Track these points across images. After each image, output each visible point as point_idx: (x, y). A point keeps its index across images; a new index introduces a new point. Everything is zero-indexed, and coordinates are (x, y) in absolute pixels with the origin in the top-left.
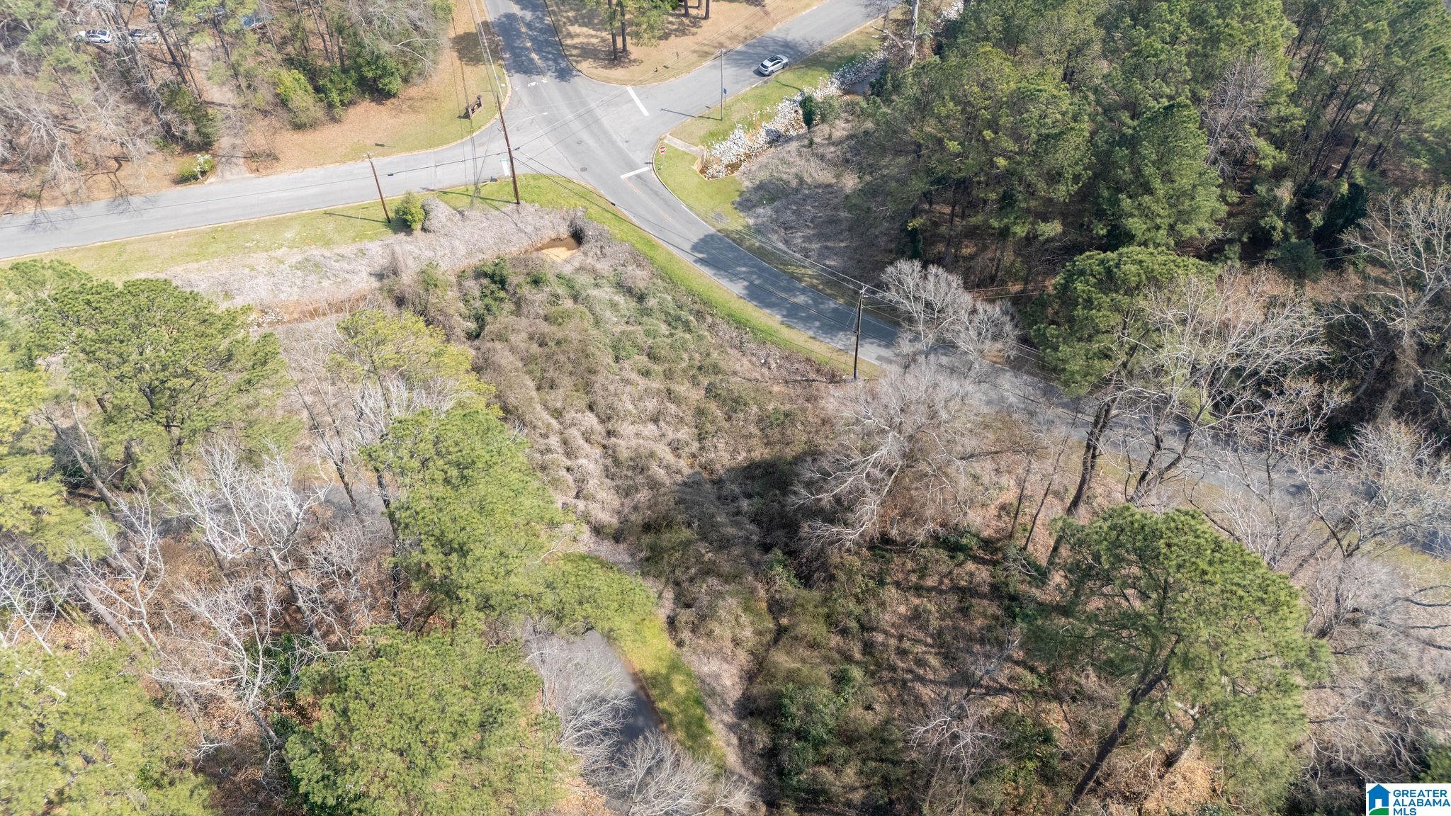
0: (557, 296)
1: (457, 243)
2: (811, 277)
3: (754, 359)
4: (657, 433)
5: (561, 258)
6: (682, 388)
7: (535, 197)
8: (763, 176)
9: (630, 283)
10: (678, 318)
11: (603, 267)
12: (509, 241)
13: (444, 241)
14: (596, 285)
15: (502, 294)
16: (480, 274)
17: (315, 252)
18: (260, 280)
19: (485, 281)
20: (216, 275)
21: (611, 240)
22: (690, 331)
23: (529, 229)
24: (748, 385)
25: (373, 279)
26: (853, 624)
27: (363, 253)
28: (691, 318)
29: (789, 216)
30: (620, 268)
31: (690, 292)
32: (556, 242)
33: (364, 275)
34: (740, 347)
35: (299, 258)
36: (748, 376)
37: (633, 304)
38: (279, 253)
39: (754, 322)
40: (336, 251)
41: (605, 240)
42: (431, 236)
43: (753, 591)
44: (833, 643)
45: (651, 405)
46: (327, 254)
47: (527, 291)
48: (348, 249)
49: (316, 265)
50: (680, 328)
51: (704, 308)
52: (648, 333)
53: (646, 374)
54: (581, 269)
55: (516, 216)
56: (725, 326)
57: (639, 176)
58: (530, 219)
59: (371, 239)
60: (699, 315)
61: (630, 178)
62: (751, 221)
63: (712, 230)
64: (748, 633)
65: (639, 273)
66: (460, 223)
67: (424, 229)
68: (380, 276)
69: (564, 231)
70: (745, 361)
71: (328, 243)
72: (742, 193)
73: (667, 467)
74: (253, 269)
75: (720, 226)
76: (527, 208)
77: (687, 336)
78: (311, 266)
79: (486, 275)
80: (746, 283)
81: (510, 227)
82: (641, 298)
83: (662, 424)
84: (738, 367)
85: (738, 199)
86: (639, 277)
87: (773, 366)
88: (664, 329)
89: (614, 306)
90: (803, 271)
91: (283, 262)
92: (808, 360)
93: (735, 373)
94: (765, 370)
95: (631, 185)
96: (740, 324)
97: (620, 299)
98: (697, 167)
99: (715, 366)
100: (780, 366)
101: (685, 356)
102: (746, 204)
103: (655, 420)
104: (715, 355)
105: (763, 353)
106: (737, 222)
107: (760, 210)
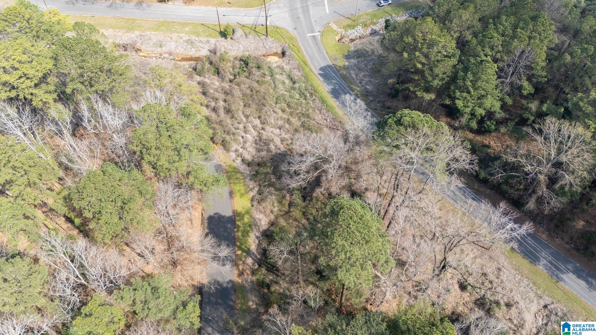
0: (265, 75)
1: (241, 46)
2: (358, 91)
3: (323, 116)
4: (279, 133)
5: (274, 60)
6: (294, 120)
7: (274, 35)
8: (360, 47)
9: (292, 76)
10: (303, 94)
11: (287, 68)
12: (259, 50)
13: (237, 44)
14: (281, 74)
15: (245, 69)
16: (241, 60)
17: (193, 37)
18: (173, 43)
19: (242, 63)
20: (159, 38)
21: (293, 58)
22: (306, 99)
23: (267, 47)
24: (317, 125)
25: (209, 52)
26: (311, 218)
27: (208, 42)
28: (308, 95)
29: (362, 65)
30: (292, 70)
31: (312, 86)
32: (275, 54)
33: (206, 50)
34: (320, 111)
35: (187, 38)
36: (318, 122)
37: (291, 84)
38: (182, 35)
39: (328, 103)
40: (200, 39)
41: (292, 57)
42: (233, 41)
43: (284, 197)
44: (303, 222)
45: (280, 123)
46: (197, 39)
47: (254, 70)
48: (204, 39)
49: (192, 42)
50: (303, 98)
51: (314, 92)
52: (290, 96)
53: (283, 111)
54: (278, 66)
55: (264, 41)
56: (318, 101)
57: (314, 36)
58: (269, 43)
59: (213, 37)
60: (311, 95)
61: (310, 36)
62: (347, 64)
63: (331, 64)
64: (276, 209)
65: (297, 73)
66: (245, 39)
67: (231, 38)
68: (210, 51)
69: (280, 51)
70: (320, 116)
71: (198, 35)
72: (349, 52)
73: (276, 146)
74: (171, 39)
75: (334, 63)
76: (270, 39)
77: (304, 101)
78: (190, 42)
79: (243, 61)
80: (333, 87)
81: (261, 44)
82: (294, 83)
83: (282, 130)
84: (316, 118)
85: (346, 54)
87: (328, 121)
88: (297, 96)
89: (284, 83)
90: (356, 88)
91: (181, 39)
92: (340, 122)
93: (314, 119)
94: (325, 121)
95: (309, 39)
96: (323, 102)
97: (287, 81)
98: (337, 38)
99: (308, 115)
100: (330, 121)
101: (300, 108)
102: (348, 57)
103: (280, 129)
104: (311, 111)
105: (327, 115)
106: (342, 62)
107: (352, 60)
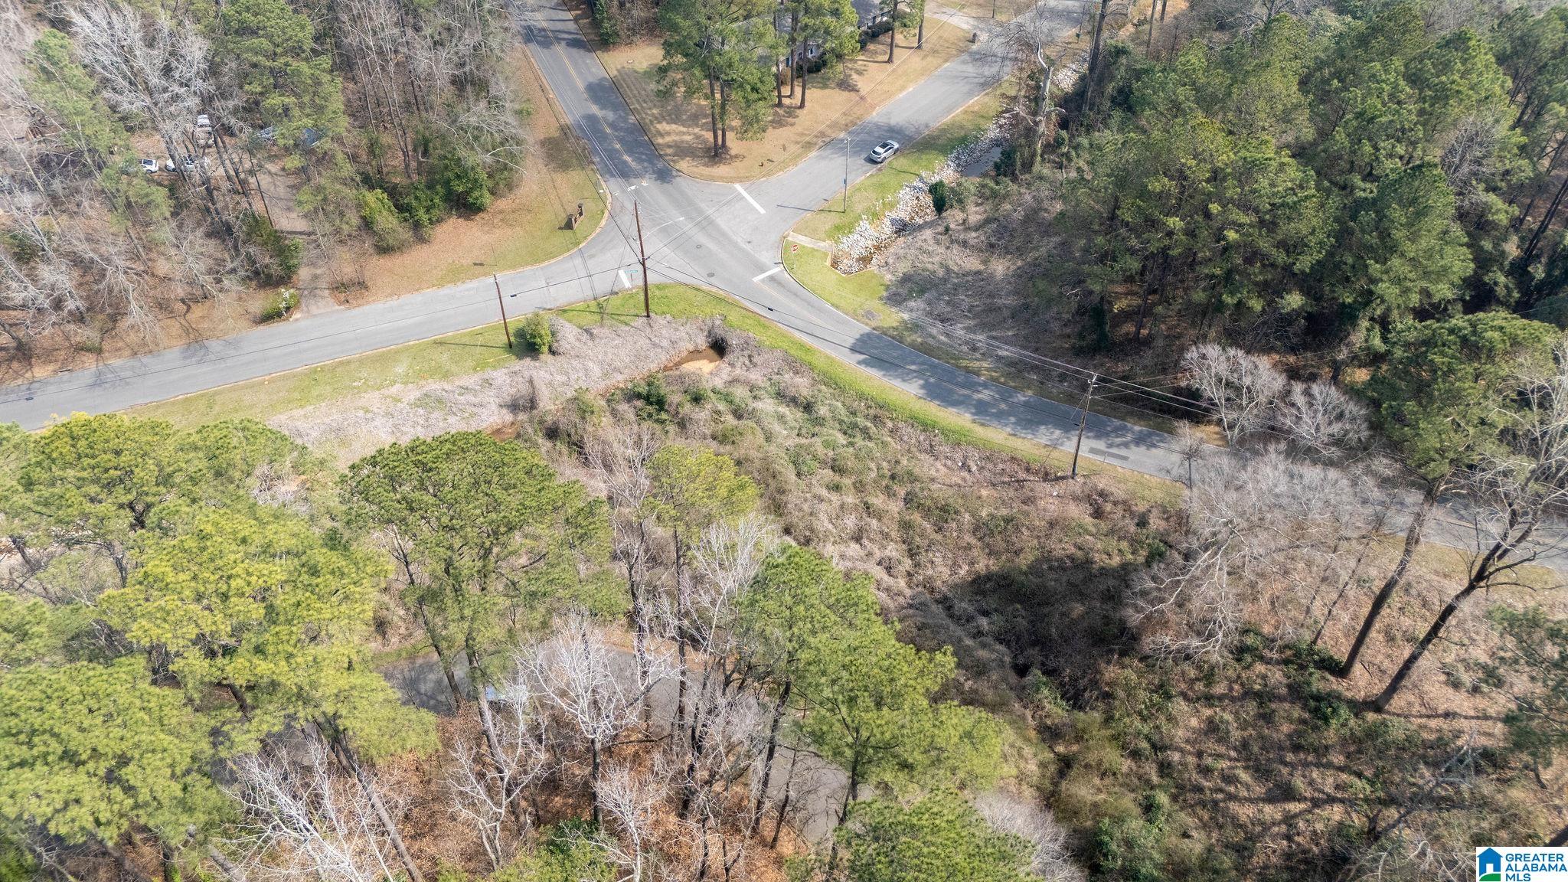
0: (718, 413)
1: (590, 364)
2: (987, 369)
3: (949, 463)
4: (862, 553)
5: (707, 371)
6: (878, 501)
7: (665, 309)
8: (903, 268)
9: (792, 392)
10: (855, 426)
11: (755, 376)
12: (646, 357)
13: (575, 363)
14: (755, 397)
15: (664, 416)
16: (633, 396)
17: (434, 386)
18: (378, 422)
19: (639, 403)
20: (327, 420)
21: (759, 348)
22: (870, 438)
23: (665, 343)
24: (951, 492)
25: (505, 411)
26: (1144, 745)
27: (488, 383)
28: (869, 424)
29: (943, 308)
30: (775, 377)
31: (861, 397)
32: (695, 354)
33: (494, 407)
34: (931, 451)
35: (417, 394)
36: (948, 481)
37: (799, 415)
38: (394, 390)
39: (944, 423)
40: (457, 383)
41: (752, 351)
42: (559, 358)
43: (1023, 718)
44: (1125, 769)
45: (851, 522)
46: (447, 387)
47: (687, 408)
48: (471, 380)
49: (439, 401)
50: (858, 435)
51: (880, 412)
52: (826, 444)
53: (837, 488)
54: (734, 381)
55: (648, 330)
56: (909, 429)
57: (772, 278)
58: (664, 332)
59: (494, 368)
60: (876, 419)
61: (763, 281)
62: (906, 316)
63: (867, 329)
64: (1032, 767)
65: (798, 380)
66: (590, 343)
67: (552, 352)
68: (514, 407)
69: (702, 342)
70: (938, 465)
71: (446, 375)
72: (887, 288)
73: (888, 590)
74: (367, 411)
75: (874, 324)
76: (659, 320)
77: (871, 444)
78: (428, 402)
79: (639, 396)
80: (922, 382)
81: (643, 342)
82: (808, 408)
83: (865, 541)
84: (933, 472)
85: (885, 294)
86: (802, 385)
87: (974, 468)
88: (842, 439)
89: (781, 418)
90: (977, 364)
91: (399, 401)
92: (1013, 459)
93: (933, 480)
94: (965, 474)
95: (766, 288)
96: (926, 427)
97: (783, 409)
98: (828, 263)
99: (910, 473)
100: (981, 469)
101: (873, 465)
102: (895, 299)
103: (858, 539)
104: (904, 462)
105: (958, 456)
106: (892, 317)
107: (912, 304)
